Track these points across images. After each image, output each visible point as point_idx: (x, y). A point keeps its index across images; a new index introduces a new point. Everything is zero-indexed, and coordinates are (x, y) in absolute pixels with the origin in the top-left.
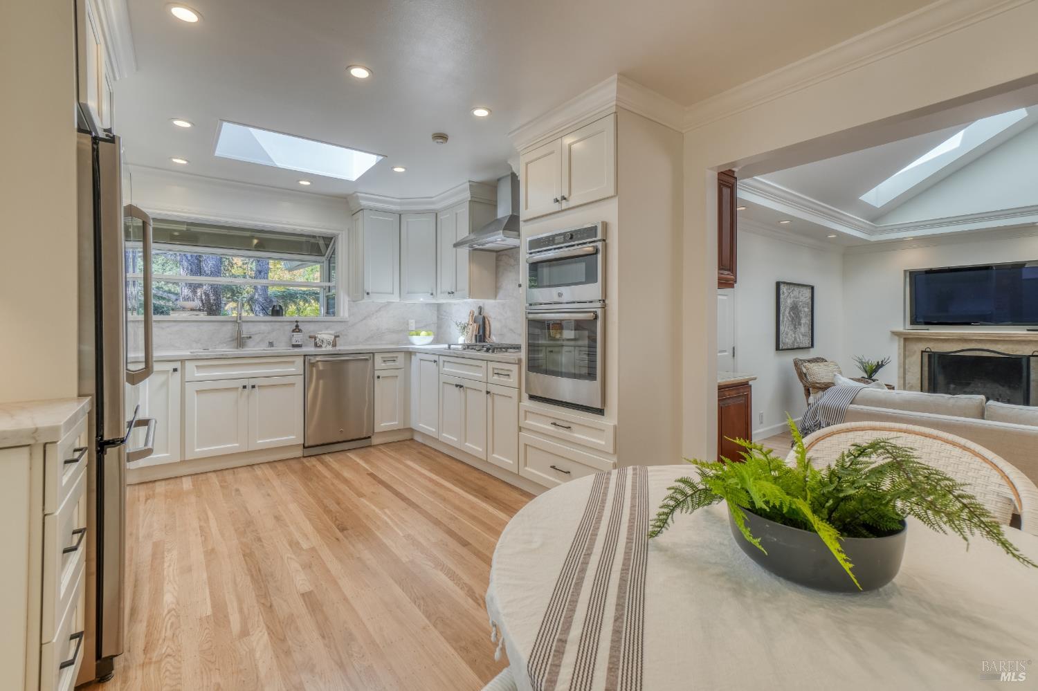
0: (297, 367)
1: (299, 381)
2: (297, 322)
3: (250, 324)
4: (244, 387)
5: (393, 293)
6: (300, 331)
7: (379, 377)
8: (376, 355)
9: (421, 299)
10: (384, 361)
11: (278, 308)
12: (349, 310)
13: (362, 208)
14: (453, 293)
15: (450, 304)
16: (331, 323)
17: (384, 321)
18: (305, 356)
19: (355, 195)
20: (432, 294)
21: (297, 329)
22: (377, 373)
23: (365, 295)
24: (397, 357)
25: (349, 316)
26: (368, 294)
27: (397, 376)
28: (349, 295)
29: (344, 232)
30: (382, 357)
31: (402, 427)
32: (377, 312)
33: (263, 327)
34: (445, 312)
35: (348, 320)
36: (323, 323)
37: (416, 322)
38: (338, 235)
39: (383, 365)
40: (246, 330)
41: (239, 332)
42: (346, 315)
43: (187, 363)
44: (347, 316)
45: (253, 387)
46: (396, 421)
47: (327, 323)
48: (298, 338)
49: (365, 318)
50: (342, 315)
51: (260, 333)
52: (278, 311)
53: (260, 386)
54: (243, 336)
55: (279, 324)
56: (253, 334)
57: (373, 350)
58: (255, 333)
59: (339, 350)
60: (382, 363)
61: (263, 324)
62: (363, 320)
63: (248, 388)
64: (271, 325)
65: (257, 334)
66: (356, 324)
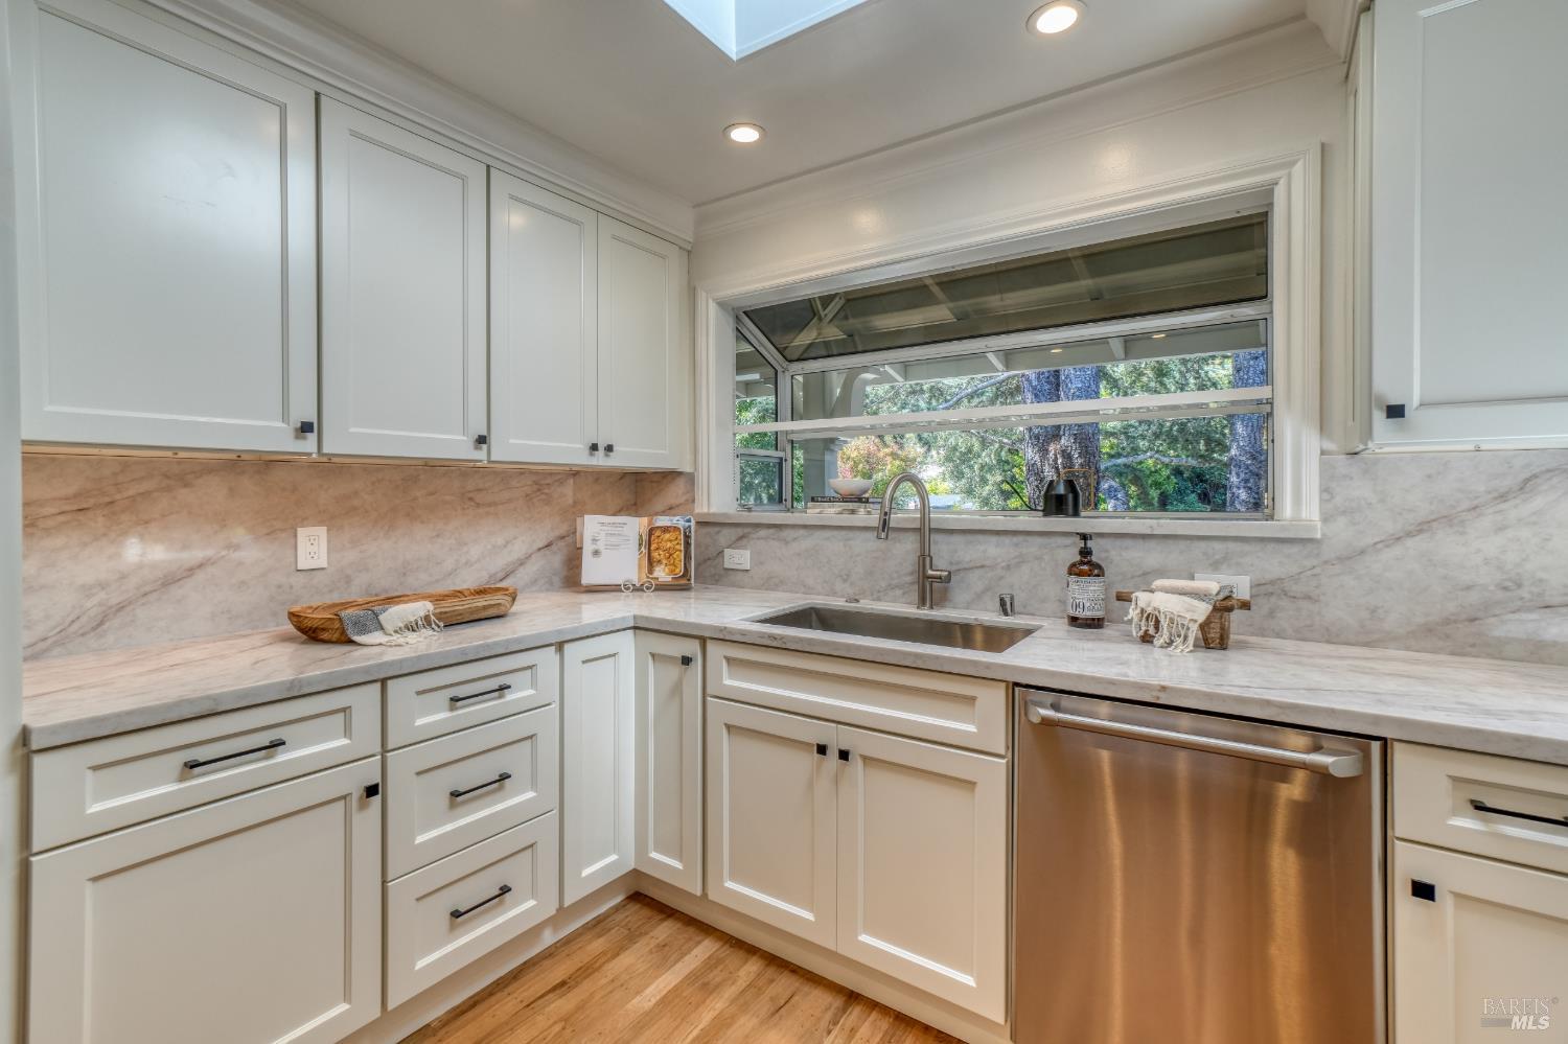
0: (981, 722)
1: (993, 776)
2: (1084, 537)
3: (957, 538)
4: (822, 748)
6: (1096, 570)
7: (1423, 891)
8: (1403, 757)
10: (1475, 807)
11: (1061, 489)
12: (1326, 490)
16: (1231, 546)
17: (1555, 546)
18: (1017, 685)
21: (1086, 565)
23: (1379, 416)
25: (1325, 519)
26: (1395, 412)
28: (1323, 427)
30: (1457, 781)
32: (1504, 497)
33: (992, 549)
35: (1319, 536)
36: (1203, 545)
38: (1272, 190)
39: (1466, 823)
40: (945, 554)
41: (924, 558)
42: (1311, 512)
43: (711, 647)
44: (1316, 516)
45: (844, 755)
47: (1218, 546)
48: (1087, 595)
49: (1422, 527)
50: (1286, 509)
51: (982, 567)
52: (1060, 499)
53: (865, 758)
54: (930, 572)
55: (1039, 540)
56: (965, 569)
57: (1377, 719)
58: (972, 565)
59: (1163, 688)
60: (1455, 813)
61: (994, 539)
62: (1409, 534)
63: (833, 754)
64: (1016, 545)
65: (977, 567)
66: (1362, 552)
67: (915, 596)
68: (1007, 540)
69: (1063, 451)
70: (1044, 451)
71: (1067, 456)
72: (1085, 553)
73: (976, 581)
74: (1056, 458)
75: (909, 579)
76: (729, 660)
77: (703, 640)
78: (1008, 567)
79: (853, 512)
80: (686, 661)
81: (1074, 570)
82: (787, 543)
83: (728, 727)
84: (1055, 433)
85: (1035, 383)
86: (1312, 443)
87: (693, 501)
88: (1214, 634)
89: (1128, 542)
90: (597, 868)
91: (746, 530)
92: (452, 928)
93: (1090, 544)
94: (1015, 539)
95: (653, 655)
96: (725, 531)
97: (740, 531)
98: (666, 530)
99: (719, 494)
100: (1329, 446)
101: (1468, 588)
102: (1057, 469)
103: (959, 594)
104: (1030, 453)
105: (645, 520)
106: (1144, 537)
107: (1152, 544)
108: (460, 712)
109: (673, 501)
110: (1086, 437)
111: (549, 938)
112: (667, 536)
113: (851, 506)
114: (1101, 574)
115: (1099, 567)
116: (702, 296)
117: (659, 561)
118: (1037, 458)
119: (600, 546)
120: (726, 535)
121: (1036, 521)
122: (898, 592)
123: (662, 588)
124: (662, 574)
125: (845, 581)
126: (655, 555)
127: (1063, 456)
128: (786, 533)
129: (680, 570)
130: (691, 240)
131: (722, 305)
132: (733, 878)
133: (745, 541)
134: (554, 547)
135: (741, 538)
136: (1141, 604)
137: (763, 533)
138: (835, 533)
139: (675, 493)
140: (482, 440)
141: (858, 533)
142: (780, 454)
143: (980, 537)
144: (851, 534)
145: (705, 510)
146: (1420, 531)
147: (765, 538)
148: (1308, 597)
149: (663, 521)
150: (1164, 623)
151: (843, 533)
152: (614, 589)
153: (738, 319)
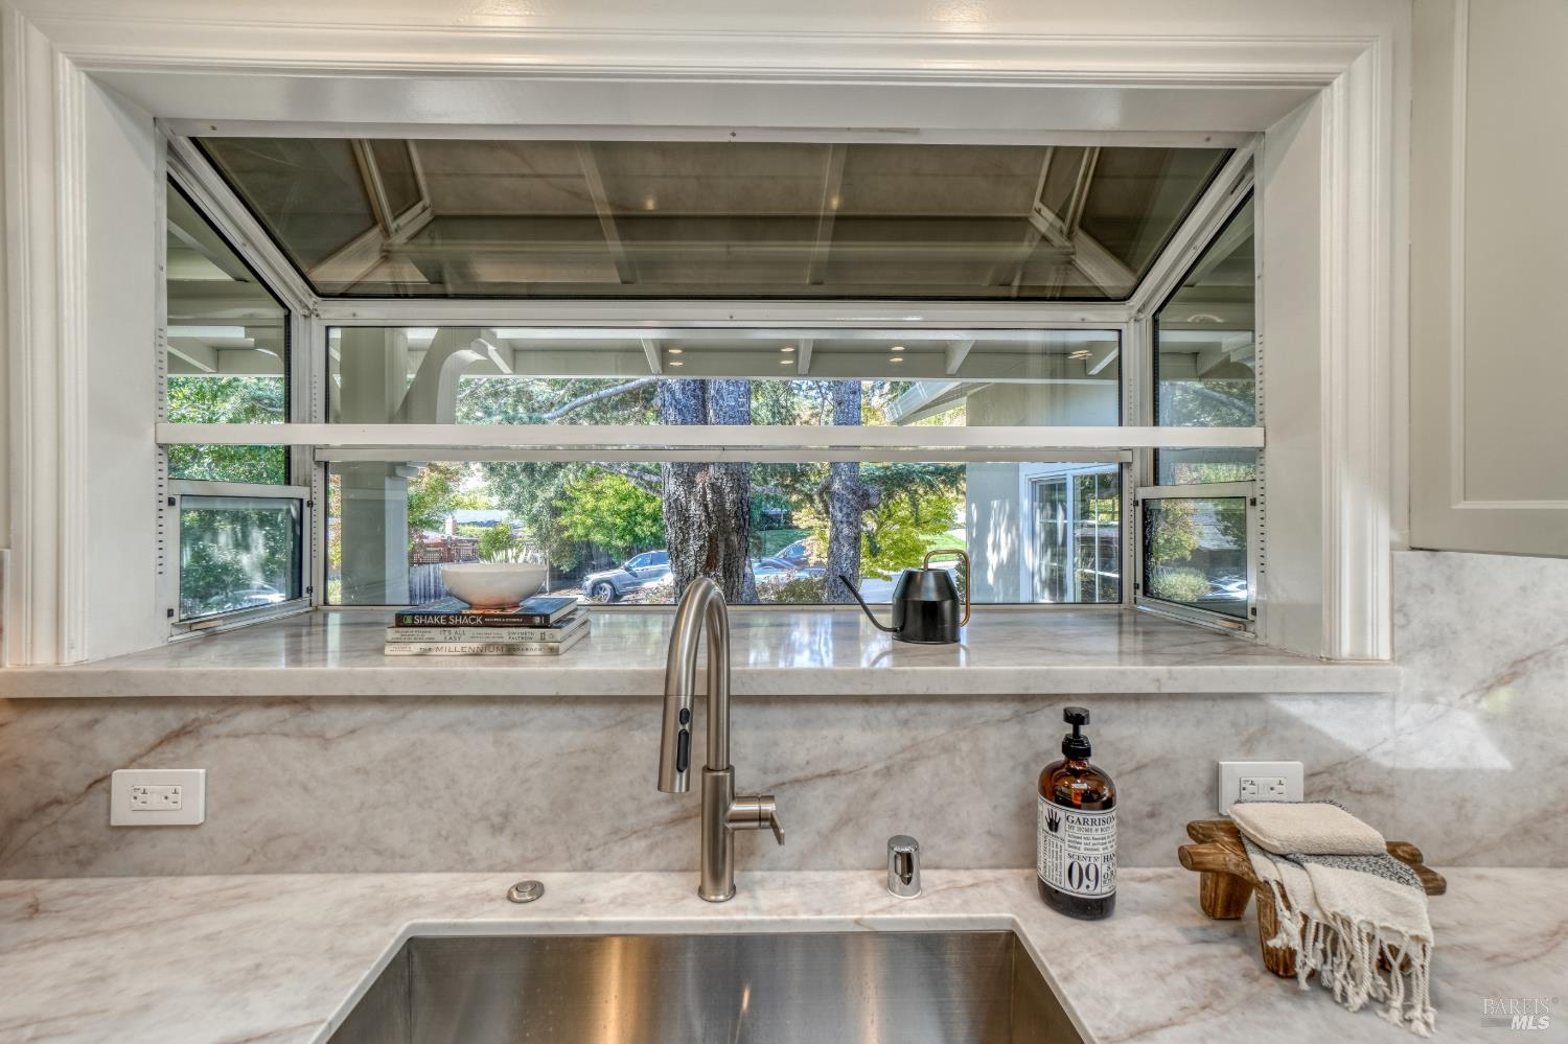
12: (1400, 609)
49: (1514, 671)
50: (1344, 641)
51: (833, 774)
54: (735, 808)
55: (950, 711)
56: (797, 781)
58: (810, 771)
61: (858, 713)
64: (905, 723)
65: (820, 776)
68: (885, 714)
69: (712, 485)
71: (716, 489)
72: (1076, 749)
73: (819, 806)
74: (705, 493)
78: (887, 772)
79: (511, 650)
81: (1045, 785)
82: (325, 741)
84: (703, 465)
85: (679, 395)
91: (191, 714)
93: (1084, 730)
94: (903, 712)
96: (118, 719)
97: (171, 718)
102: (706, 506)
106: (1138, 698)
107: (1150, 710)
110: (739, 475)
113: (505, 635)
118: (681, 491)
120: (116, 733)
122: (638, 845)
125: (497, 830)
127: (714, 492)
128: (320, 719)
133: (186, 746)
137: (249, 719)
138: (470, 712)
141: (533, 712)
142: (296, 490)
143: (830, 711)
144: (513, 714)
145: (44, 659)
146: (1514, 674)
147: (260, 733)
148: (1378, 792)
151: (495, 710)
153: (171, 150)
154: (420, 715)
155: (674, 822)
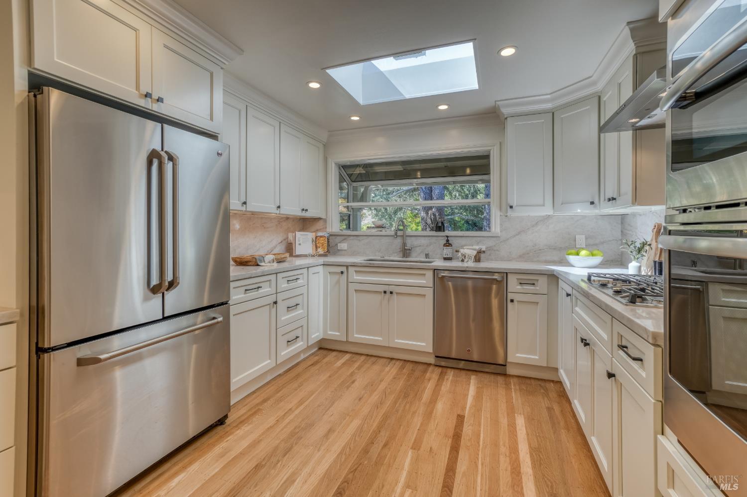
0: (427, 280)
1: (429, 293)
2: (447, 237)
3: (413, 238)
4: (385, 292)
5: (544, 205)
6: (450, 245)
7: (512, 301)
8: (509, 276)
9: (579, 211)
10: (520, 283)
11: (440, 225)
12: (501, 225)
13: (505, 117)
14: (614, 199)
15: (634, 215)
16: (482, 238)
17: (542, 236)
18: (435, 270)
19: (497, 106)
20: (592, 203)
21: (448, 244)
22: (510, 296)
23: (509, 207)
24: (537, 280)
25: (501, 232)
26: (511, 207)
27: (538, 303)
28: (500, 209)
29: (495, 147)
30: (518, 279)
31: (545, 365)
32: (533, 226)
33: (424, 241)
34: (629, 225)
35: (499, 235)
36: (475, 238)
37: (586, 239)
38: (490, 152)
39: (519, 287)
40: (410, 242)
41: (404, 244)
42: (498, 230)
43: (350, 269)
44: (499, 231)
45: (391, 293)
46: (536, 356)
47: (479, 239)
48: (447, 252)
49: (519, 233)
50: (493, 229)
52: (440, 227)
53: (397, 293)
54: (406, 248)
55: (435, 238)
56: (415, 247)
57: (505, 269)
58: (417, 245)
59: (467, 267)
60: (517, 285)
61: (423, 238)
62: (517, 235)
63: (388, 293)
64: (429, 239)
65: (419, 246)
66: (508, 239)
67: (401, 255)
68: (427, 238)
69: (433, 213)
70: (427, 213)
71: (434, 215)
72: (448, 241)
73: (419, 250)
75: (399, 250)
76: (356, 271)
77: (347, 267)
78: (427, 246)
79: (381, 231)
80: (342, 273)
81: (445, 245)
82: (359, 240)
83: (355, 290)
84: (431, 208)
85: (424, 190)
86: (498, 213)
87: (326, 228)
88: (477, 258)
89: (458, 238)
90: (316, 335)
91: (345, 237)
92: (288, 345)
93: (449, 238)
95: (330, 273)
96: (338, 237)
97: (343, 238)
98: (321, 237)
99: (335, 226)
100: (501, 214)
101: (527, 246)
103: (414, 254)
104: (423, 214)
105: (314, 234)
106: (461, 237)
107: (463, 238)
108: (291, 284)
109: (318, 228)
110: (440, 210)
111: (302, 357)
112: (322, 239)
113: (380, 229)
114: (452, 246)
115: (450, 244)
116: (330, 161)
117: (319, 247)
118: (425, 215)
119: (301, 242)
120: (338, 239)
121: (434, 233)
122: (396, 254)
123: (320, 255)
124: (321, 251)
126: (318, 245)
128: (359, 238)
129: (326, 250)
130: (325, 141)
131: (336, 164)
132: (356, 334)
133: (345, 241)
134: (283, 243)
135: (345, 239)
136: (462, 252)
137: (352, 238)
138: (376, 237)
139: (320, 225)
140: (279, 207)
141: (383, 237)
142: (349, 213)
143: (419, 238)
144: (381, 238)
145: (330, 231)
146: (519, 234)
147: (353, 239)
148: (497, 250)
149: (320, 234)
150: (467, 256)
151: (379, 237)
152: (305, 256)
153: (339, 168)
154: (370, 237)
155: (400, 251)
